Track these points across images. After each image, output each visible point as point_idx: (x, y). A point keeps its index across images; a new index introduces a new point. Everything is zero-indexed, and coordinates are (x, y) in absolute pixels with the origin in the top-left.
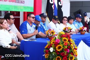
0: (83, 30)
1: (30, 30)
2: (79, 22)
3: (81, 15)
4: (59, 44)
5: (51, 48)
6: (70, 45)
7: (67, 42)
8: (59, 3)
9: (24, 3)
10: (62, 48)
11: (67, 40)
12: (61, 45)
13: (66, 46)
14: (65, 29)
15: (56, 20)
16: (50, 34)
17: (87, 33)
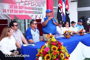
0: (83, 32)
1: (34, 35)
2: (80, 25)
3: (81, 20)
4: (47, 53)
5: (40, 57)
6: (60, 54)
7: (56, 51)
8: (67, 12)
9: (42, 14)
10: (51, 58)
11: (57, 49)
12: (50, 55)
13: (55, 56)
14: (66, 32)
15: (60, 24)
16: (49, 39)
17: (86, 34)
